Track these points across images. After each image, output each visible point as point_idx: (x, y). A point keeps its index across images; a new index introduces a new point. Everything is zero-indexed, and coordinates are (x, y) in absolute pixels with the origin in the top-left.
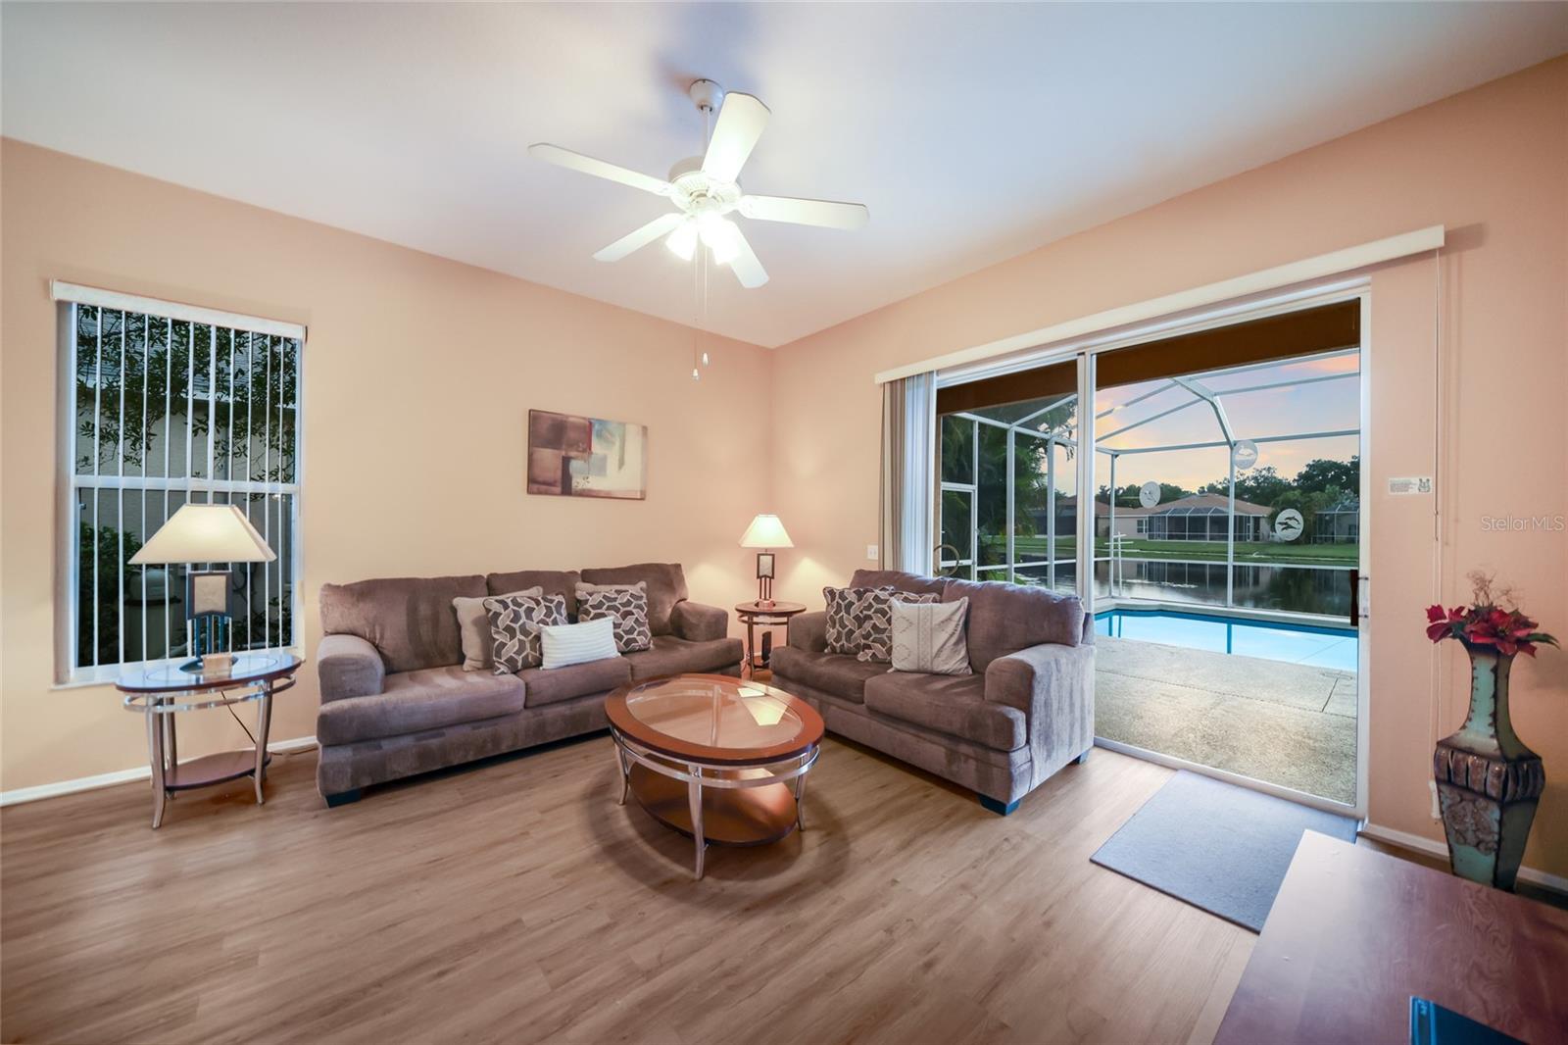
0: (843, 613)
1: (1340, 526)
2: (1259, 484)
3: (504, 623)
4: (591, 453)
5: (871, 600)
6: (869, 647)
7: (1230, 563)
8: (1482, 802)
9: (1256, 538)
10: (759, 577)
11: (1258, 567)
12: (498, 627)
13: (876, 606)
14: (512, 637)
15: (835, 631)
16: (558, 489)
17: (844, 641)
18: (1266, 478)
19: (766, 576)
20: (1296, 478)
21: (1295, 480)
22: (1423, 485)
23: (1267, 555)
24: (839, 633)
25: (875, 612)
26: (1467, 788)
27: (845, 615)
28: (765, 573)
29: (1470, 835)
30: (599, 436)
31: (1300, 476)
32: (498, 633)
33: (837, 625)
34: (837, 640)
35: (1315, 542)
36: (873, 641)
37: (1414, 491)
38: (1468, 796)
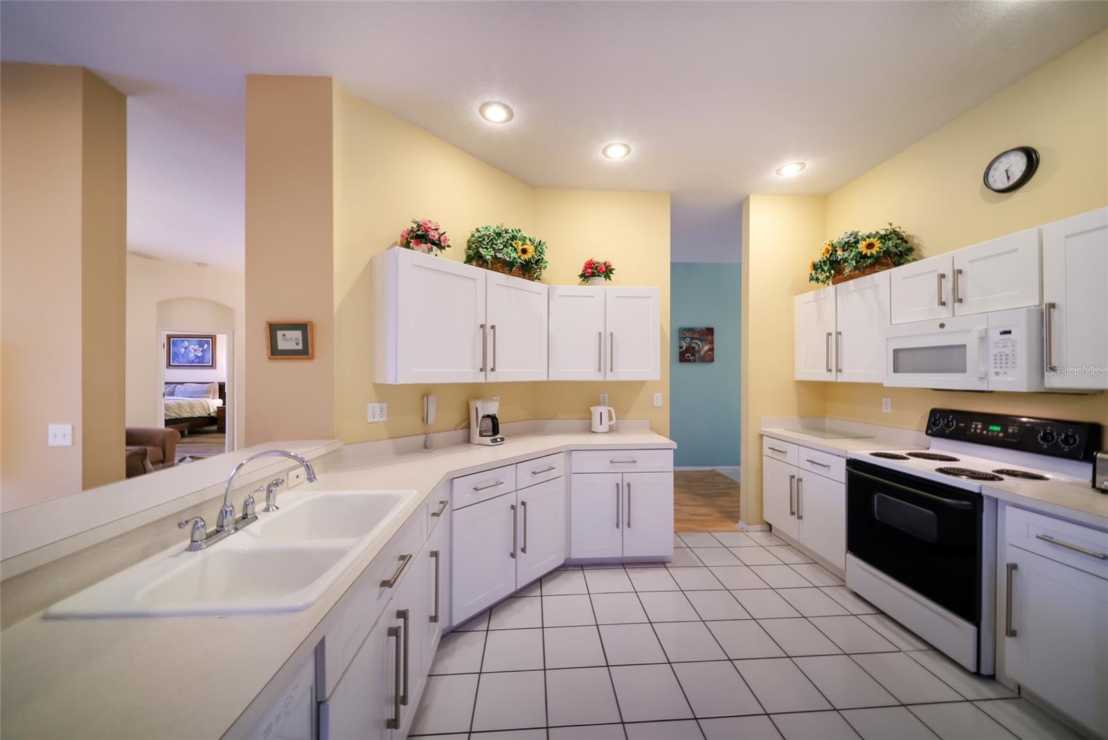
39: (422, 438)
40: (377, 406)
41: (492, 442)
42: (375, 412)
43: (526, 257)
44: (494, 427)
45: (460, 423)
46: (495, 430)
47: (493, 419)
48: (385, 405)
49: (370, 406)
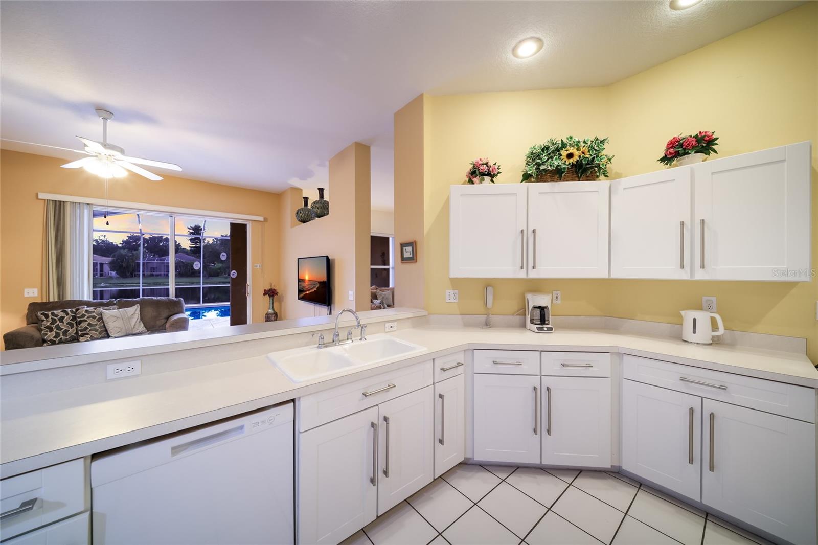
0: (58, 323)
1: (147, 267)
2: (99, 244)
9: (101, 275)
11: (102, 290)
18: (103, 241)
20: (122, 243)
21: (120, 244)
22: (260, 267)
23: (111, 284)
25: (88, 317)
27: (60, 324)
31: (124, 242)
35: (135, 276)
36: (90, 331)
39: (483, 318)
40: (452, 292)
41: (538, 330)
42: (450, 296)
43: (572, 161)
44: (542, 317)
45: (518, 311)
46: (543, 320)
47: (542, 309)
48: (457, 292)
49: (447, 292)
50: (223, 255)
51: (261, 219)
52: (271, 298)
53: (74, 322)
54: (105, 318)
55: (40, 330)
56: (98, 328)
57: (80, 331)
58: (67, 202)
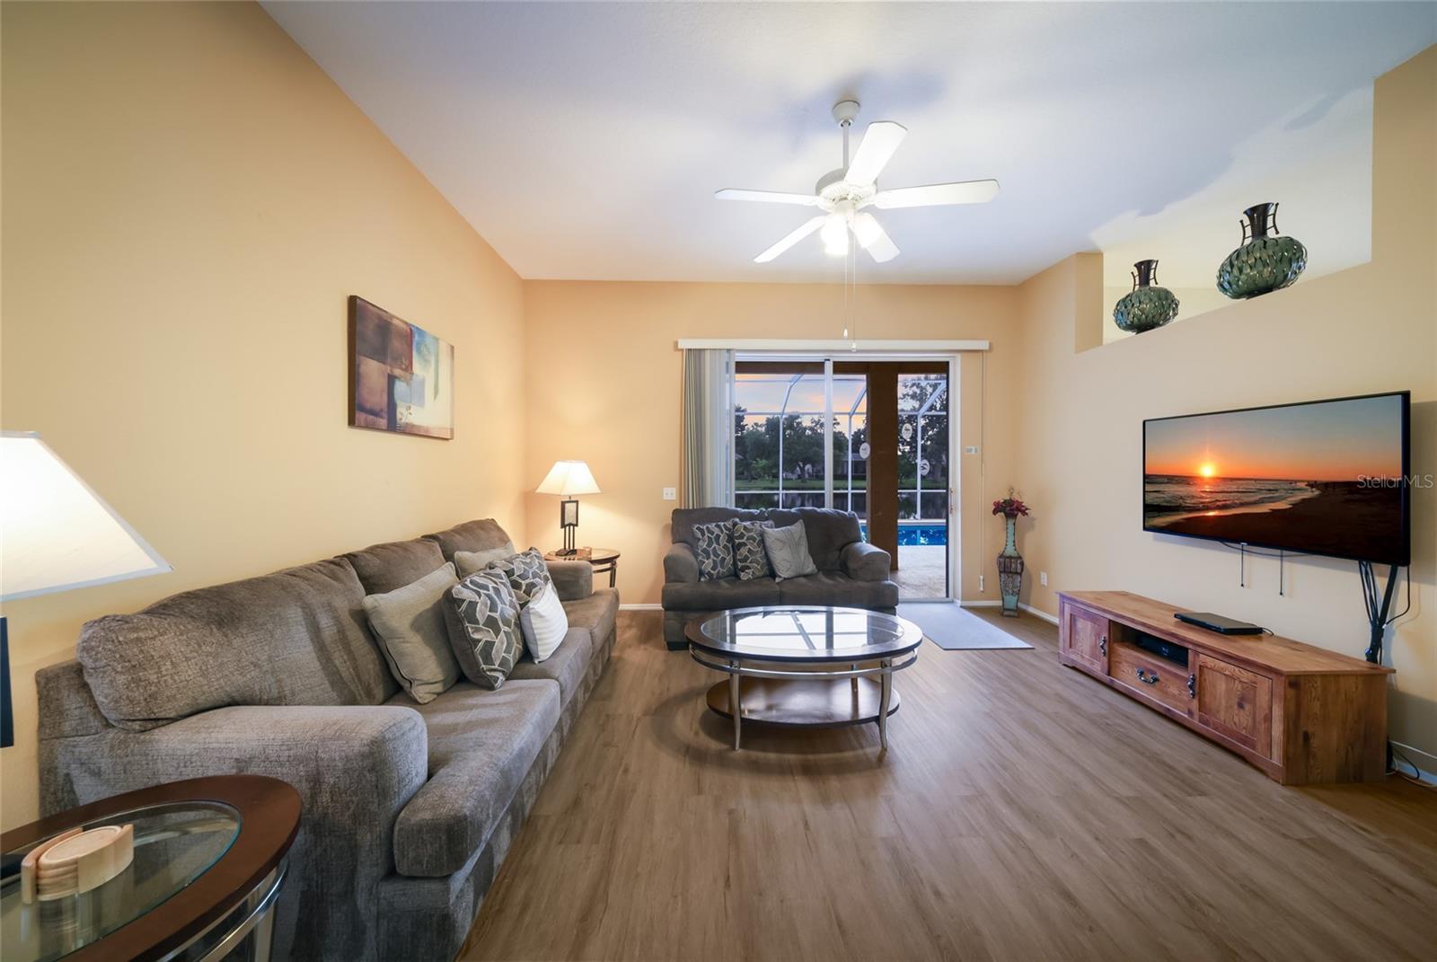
0: (715, 545)
3: (483, 615)
4: (412, 374)
5: (742, 530)
6: (748, 568)
7: (850, 492)
8: (1015, 576)
10: (563, 526)
12: (476, 622)
13: (747, 535)
14: (497, 632)
15: (711, 561)
16: (383, 422)
17: (719, 568)
19: (570, 525)
22: (976, 450)
24: (714, 561)
25: (747, 539)
26: (1011, 572)
27: (717, 546)
28: (570, 521)
29: (1010, 592)
30: (419, 352)
32: (477, 630)
33: (712, 556)
34: (714, 569)
36: (751, 562)
37: (973, 452)
38: (1010, 575)
50: (907, 430)
51: (984, 345)
52: (1011, 522)
53: (730, 545)
54: (769, 542)
55: (696, 555)
56: (759, 559)
57: (741, 561)
58: (704, 350)
